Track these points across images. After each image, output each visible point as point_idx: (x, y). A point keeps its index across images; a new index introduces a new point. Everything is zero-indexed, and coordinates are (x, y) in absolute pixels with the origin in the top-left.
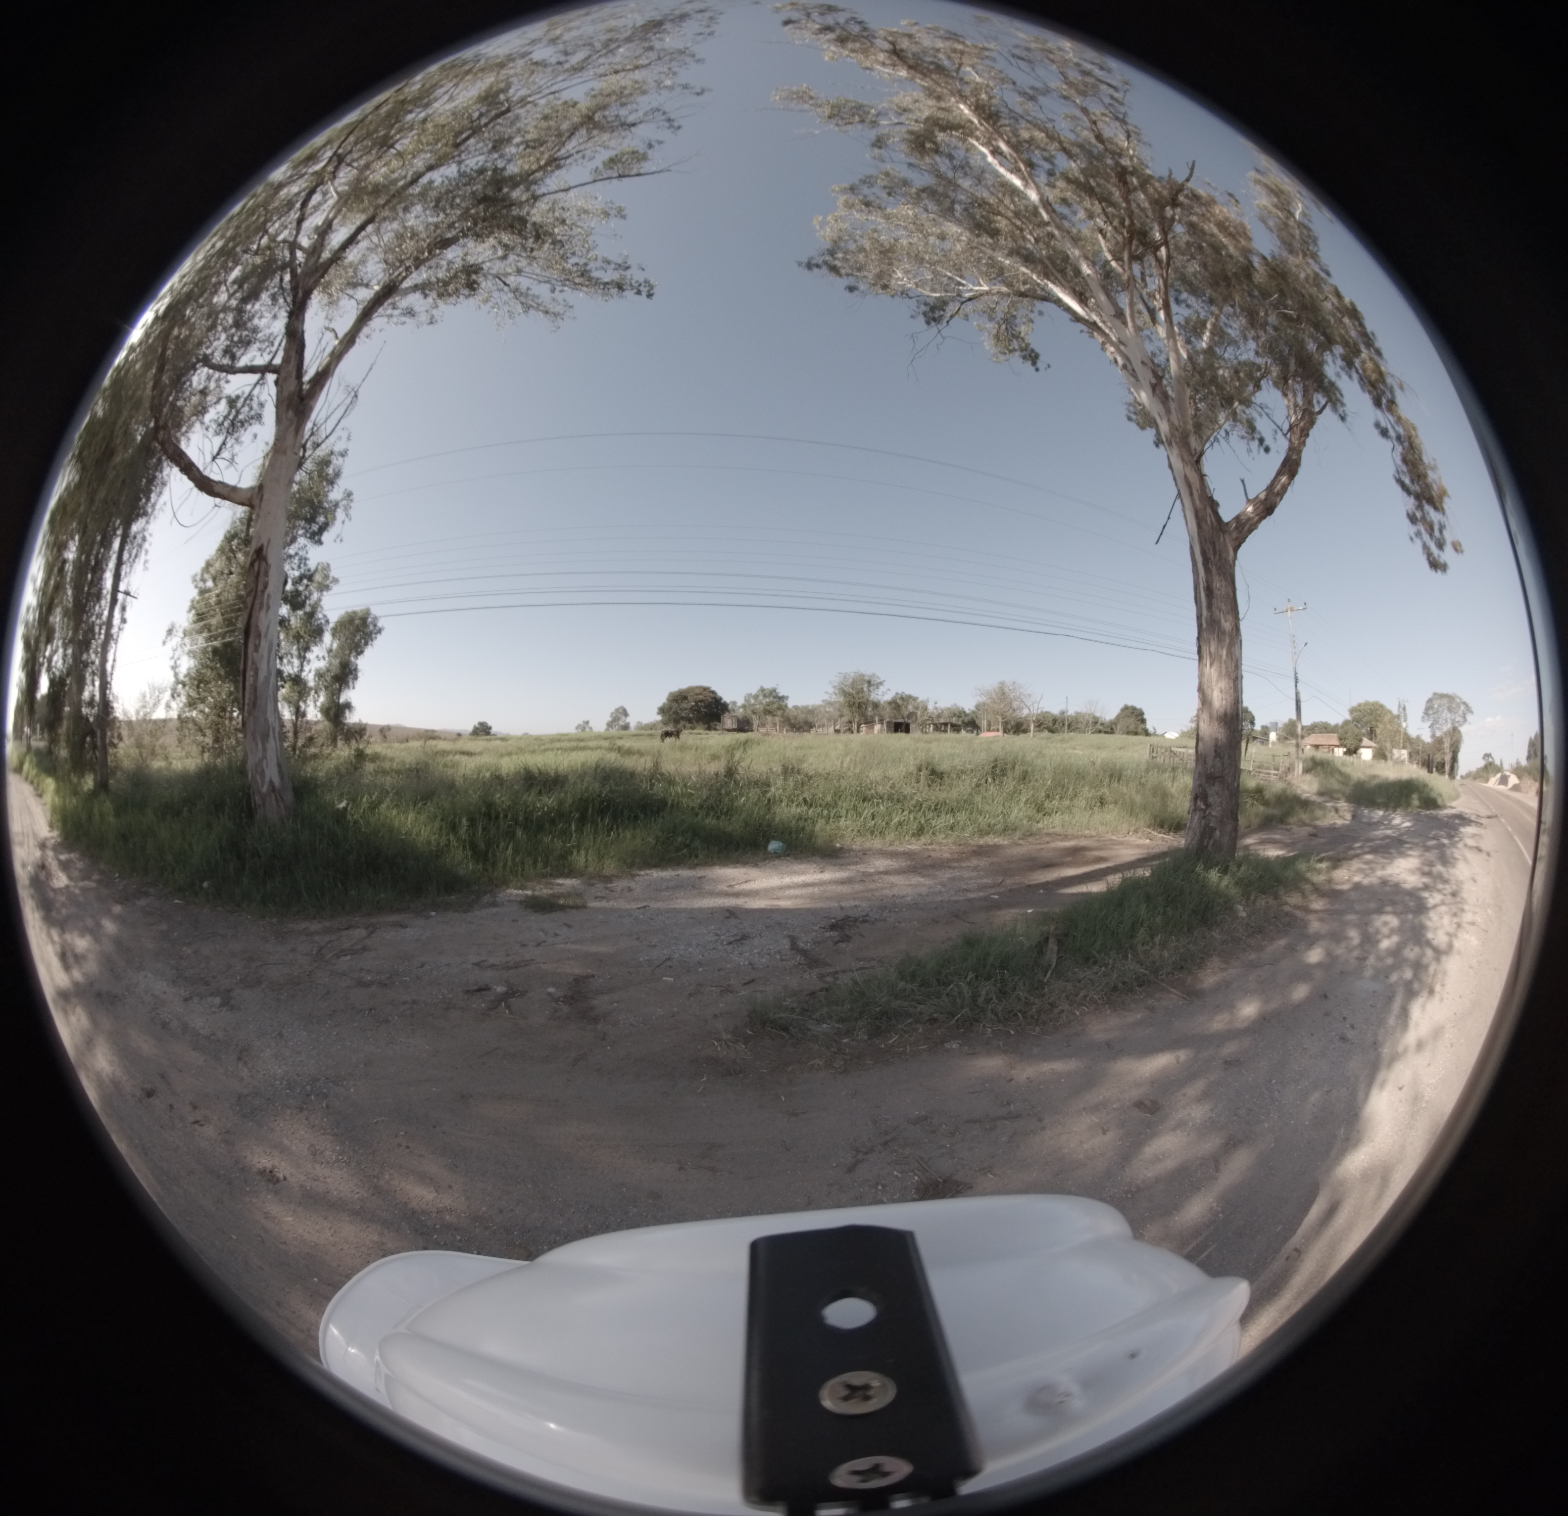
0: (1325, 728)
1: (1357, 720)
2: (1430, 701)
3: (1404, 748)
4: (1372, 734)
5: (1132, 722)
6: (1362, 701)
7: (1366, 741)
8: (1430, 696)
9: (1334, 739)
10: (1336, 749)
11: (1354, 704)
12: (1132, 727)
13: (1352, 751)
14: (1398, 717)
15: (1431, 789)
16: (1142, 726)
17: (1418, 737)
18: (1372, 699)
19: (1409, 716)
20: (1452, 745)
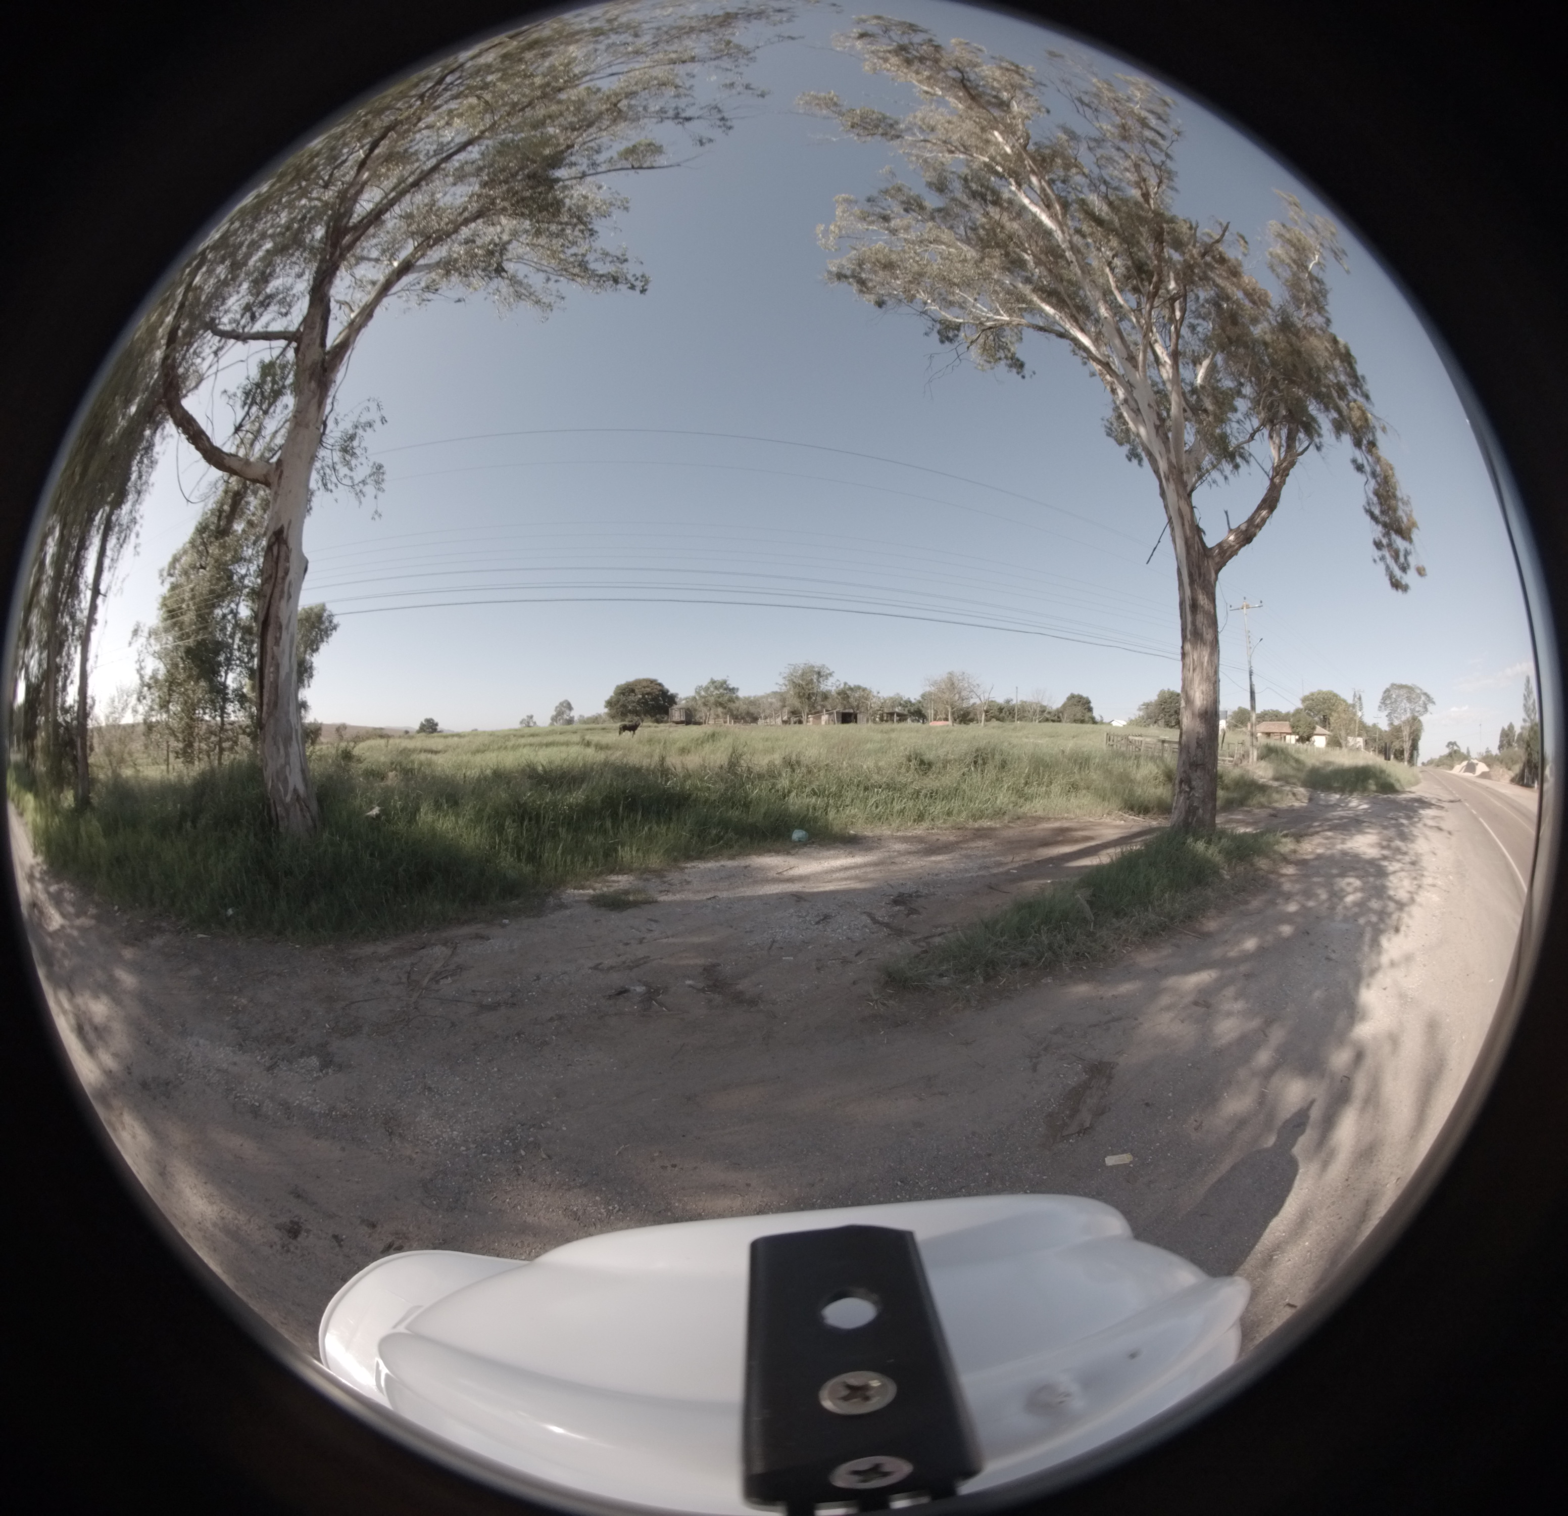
0: (1275, 716)
1: (1309, 709)
2: (1387, 691)
3: (1359, 735)
4: (1325, 722)
5: (1078, 711)
6: (1314, 689)
7: (1319, 729)
8: (1388, 686)
9: (1286, 727)
10: (1288, 737)
11: (1307, 693)
12: (1079, 716)
13: (1305, 739)
14: (1353, 706)
15: (1389, 776)
16: (1089, 714)
17: (1374, 725)
18: (1325, 689)
19: (1364, 705)
20: (1411, 733)
